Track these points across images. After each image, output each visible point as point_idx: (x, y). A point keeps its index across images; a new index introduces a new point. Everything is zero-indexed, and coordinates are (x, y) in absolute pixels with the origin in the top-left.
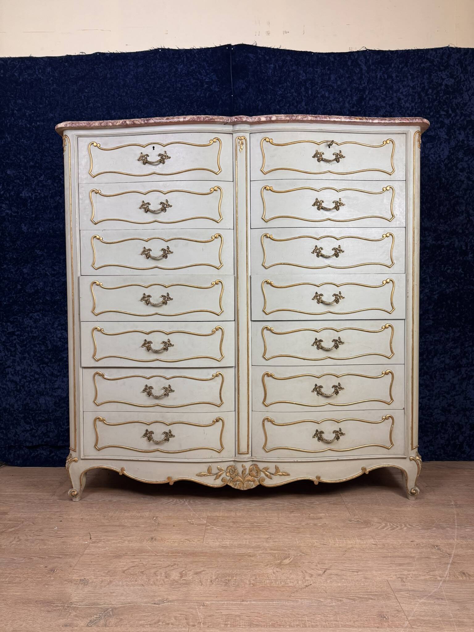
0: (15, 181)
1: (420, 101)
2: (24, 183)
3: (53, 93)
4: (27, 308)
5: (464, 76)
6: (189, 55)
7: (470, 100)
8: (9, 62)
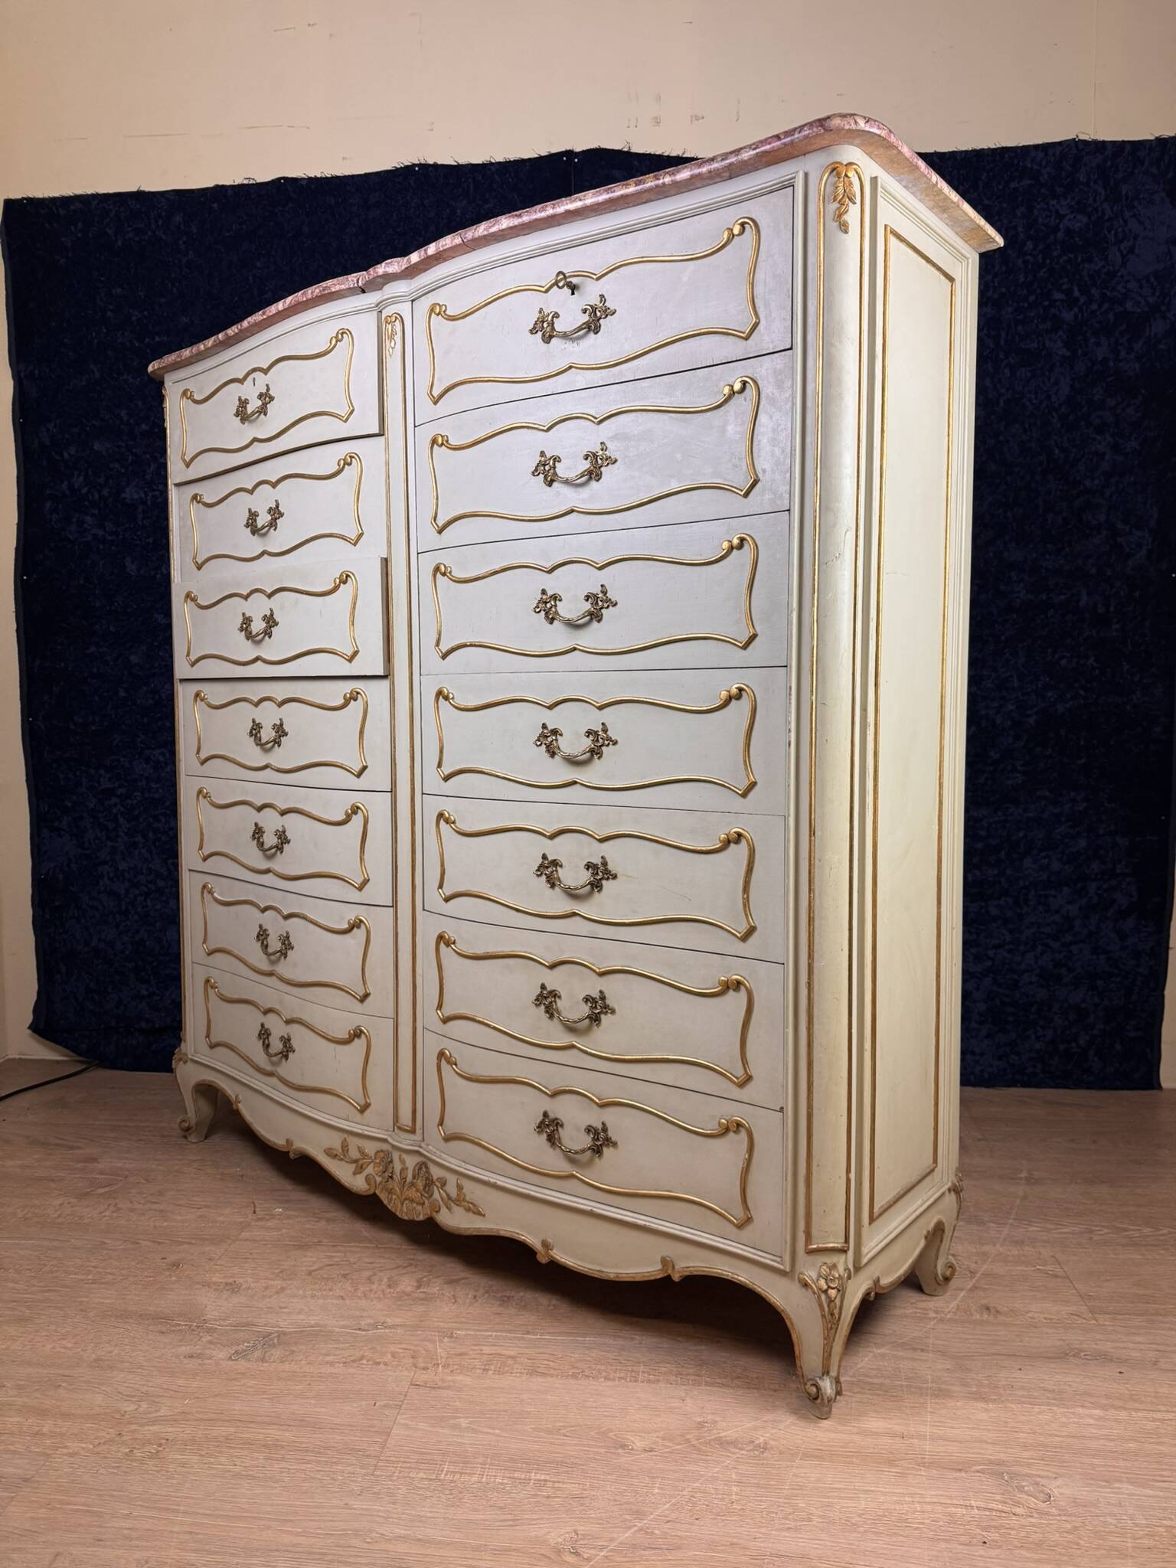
0: (112, 466)
1: (1004, 268)
2: (130, 469)
3: (188, 271)
4: (139, 740)
5: (1112, 208)
6: (480, 178)
7: (1124, 264)
8: (95, 203)
